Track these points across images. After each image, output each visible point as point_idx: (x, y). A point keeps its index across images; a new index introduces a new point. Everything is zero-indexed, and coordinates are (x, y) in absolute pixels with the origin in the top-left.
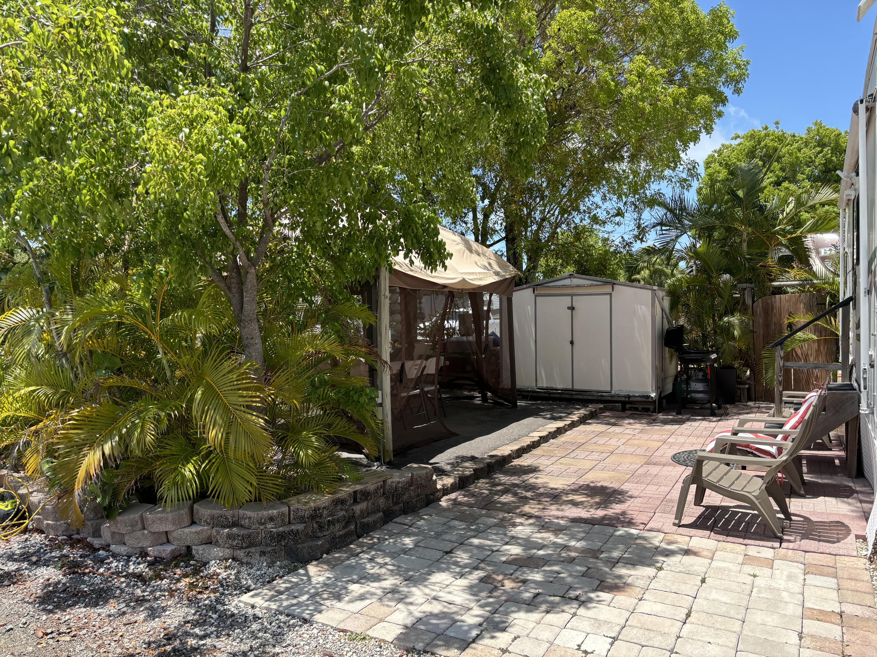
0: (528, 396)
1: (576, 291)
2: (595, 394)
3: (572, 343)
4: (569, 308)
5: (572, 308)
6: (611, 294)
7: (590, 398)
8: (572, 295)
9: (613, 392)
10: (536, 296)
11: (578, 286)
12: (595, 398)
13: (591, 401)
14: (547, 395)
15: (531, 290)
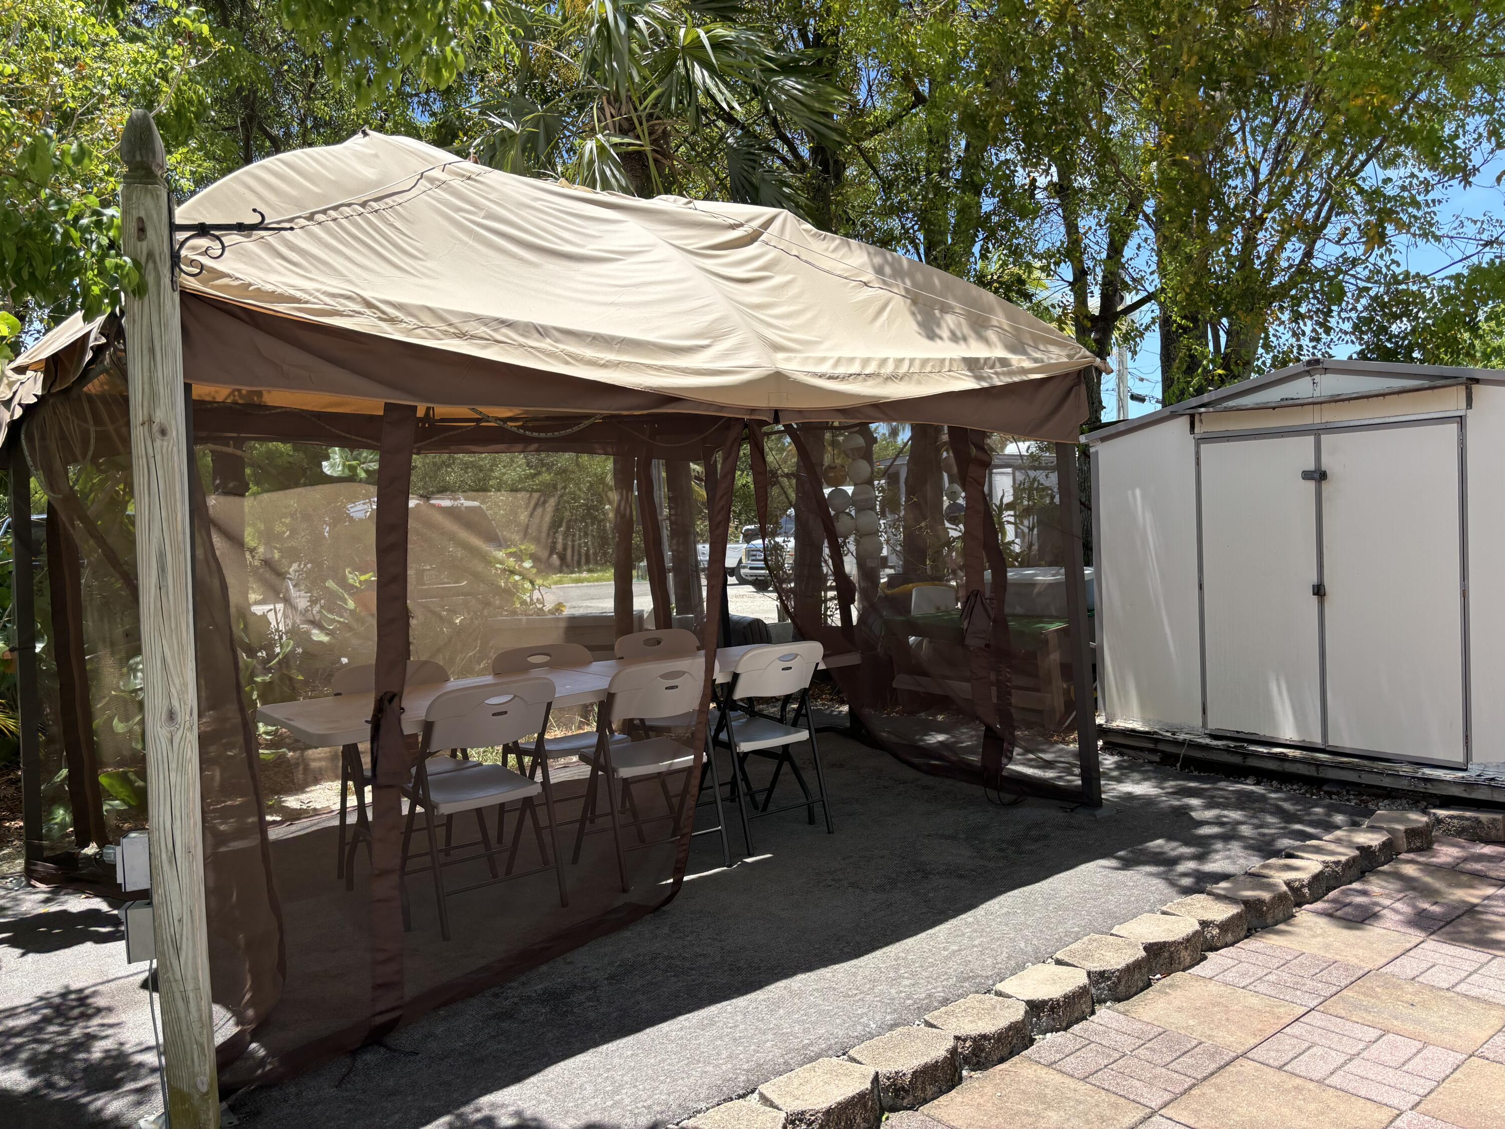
0: (1176, 757)
1: (1332, 416)
2: (1405, 770)
3: (1319, 591)
4: (1307, 475)
5: (1318, 476)
6: (1461, 420)
7: (1387, 782)
8: (1317, 432)
9: (1472, 773)
10: (1199, 441)
11: (1336, 400)
12: (1403, 784)
13: (1390, 795)
14: (1236, 760)
15: (1184, 422)
